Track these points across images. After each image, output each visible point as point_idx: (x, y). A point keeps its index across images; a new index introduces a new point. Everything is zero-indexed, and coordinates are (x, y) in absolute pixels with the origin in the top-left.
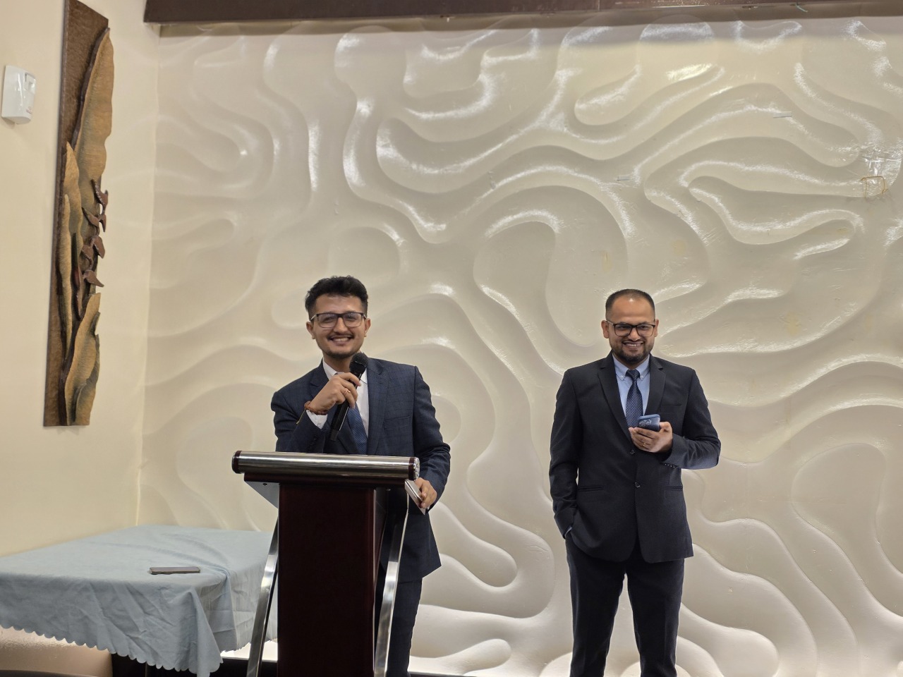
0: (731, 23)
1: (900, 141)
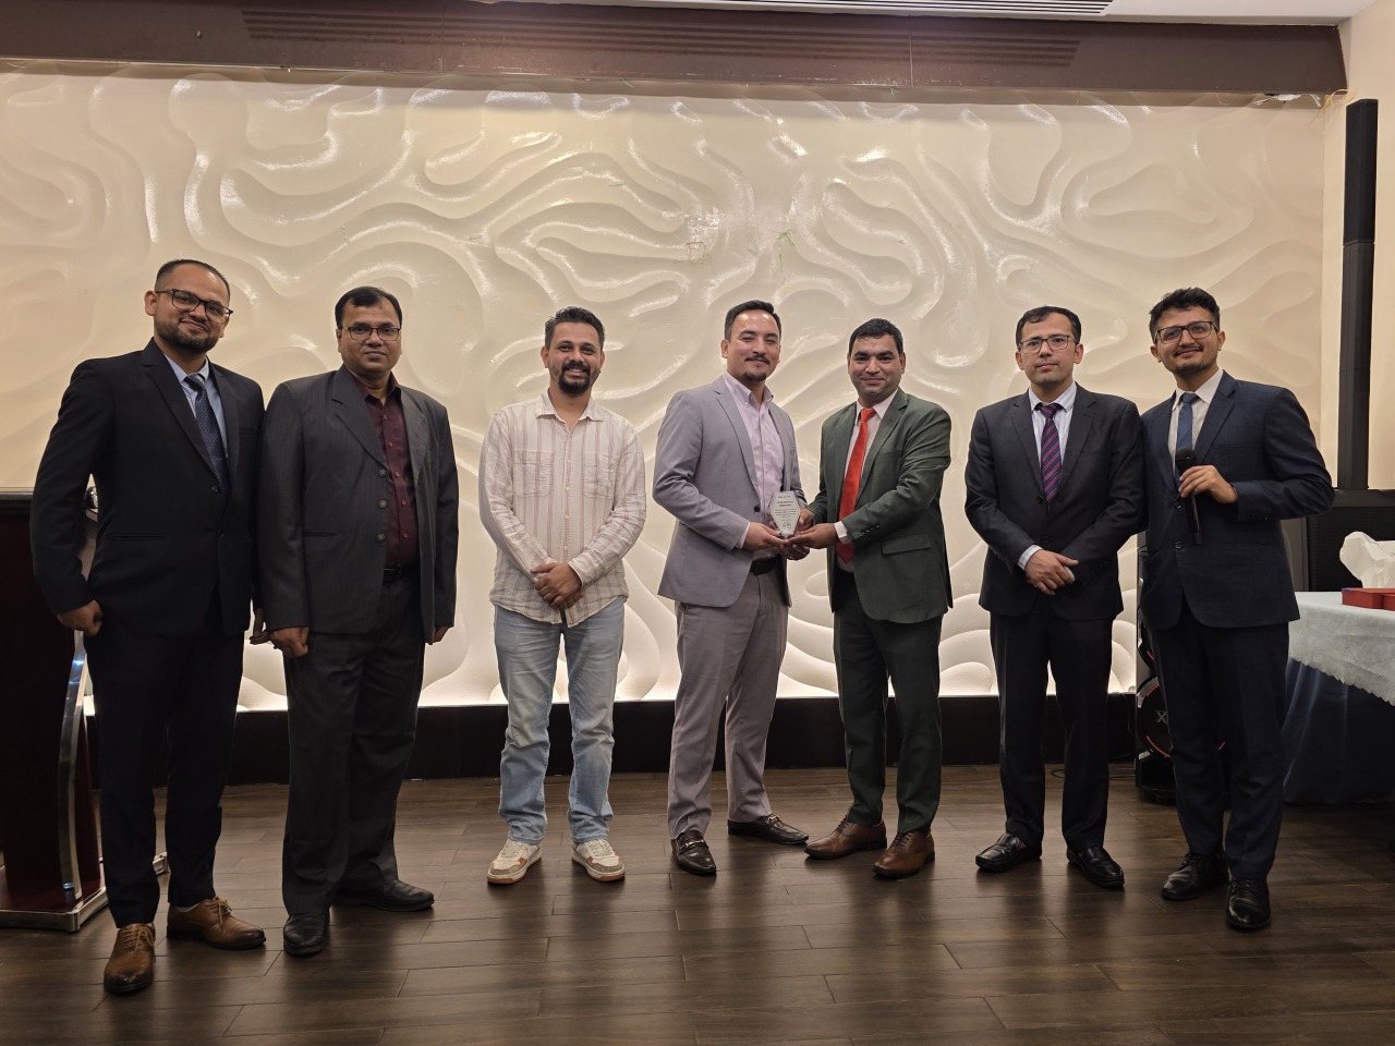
0: (568, 95)
1: (716, 211)
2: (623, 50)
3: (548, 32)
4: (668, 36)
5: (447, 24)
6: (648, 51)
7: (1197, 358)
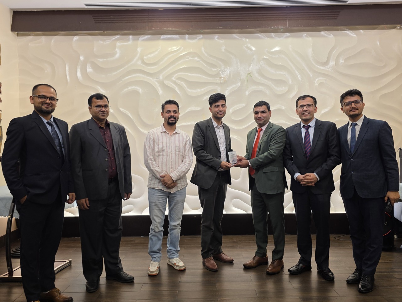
0: (184, 35)
1: (228, 67)
2: (200, 21)
3: (179, 17)
4: (214, 17)
5: (149, 16)
6: (208, 21)
7: (357, 112)
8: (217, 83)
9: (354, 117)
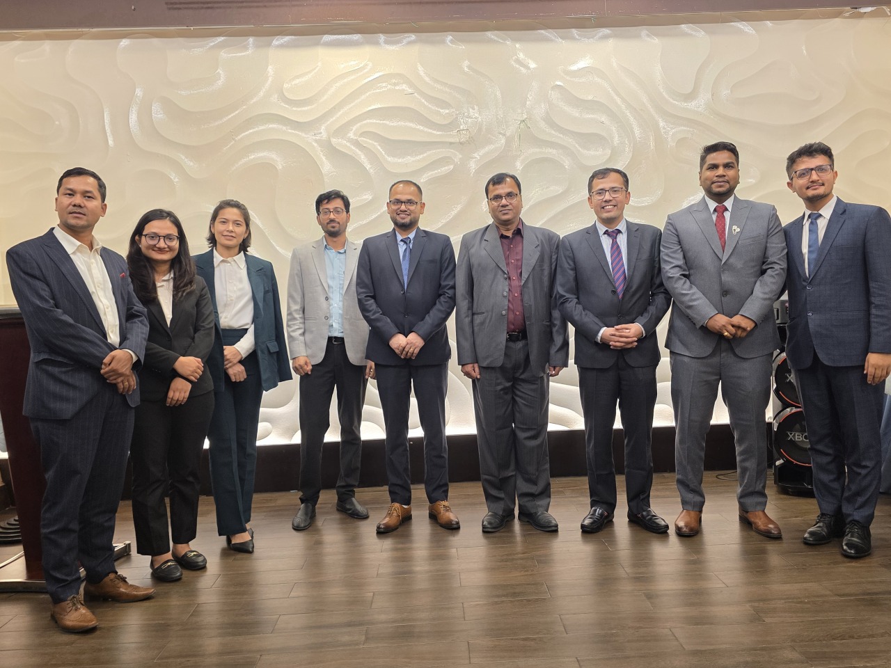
0: (376, 35)
1: (476, 108)
2: (410, 3)
6: (427, 3)
7: (821, 190)
8: (451, 143)
9: (815, 202)
